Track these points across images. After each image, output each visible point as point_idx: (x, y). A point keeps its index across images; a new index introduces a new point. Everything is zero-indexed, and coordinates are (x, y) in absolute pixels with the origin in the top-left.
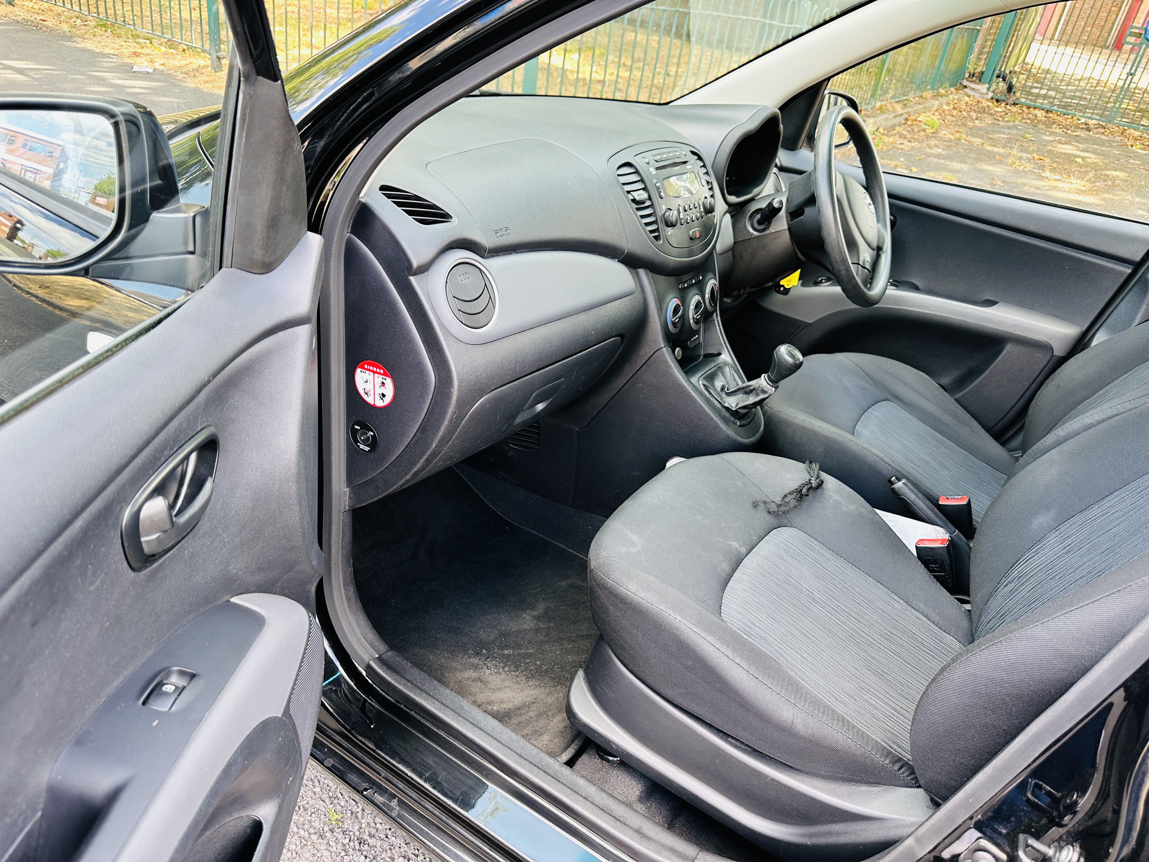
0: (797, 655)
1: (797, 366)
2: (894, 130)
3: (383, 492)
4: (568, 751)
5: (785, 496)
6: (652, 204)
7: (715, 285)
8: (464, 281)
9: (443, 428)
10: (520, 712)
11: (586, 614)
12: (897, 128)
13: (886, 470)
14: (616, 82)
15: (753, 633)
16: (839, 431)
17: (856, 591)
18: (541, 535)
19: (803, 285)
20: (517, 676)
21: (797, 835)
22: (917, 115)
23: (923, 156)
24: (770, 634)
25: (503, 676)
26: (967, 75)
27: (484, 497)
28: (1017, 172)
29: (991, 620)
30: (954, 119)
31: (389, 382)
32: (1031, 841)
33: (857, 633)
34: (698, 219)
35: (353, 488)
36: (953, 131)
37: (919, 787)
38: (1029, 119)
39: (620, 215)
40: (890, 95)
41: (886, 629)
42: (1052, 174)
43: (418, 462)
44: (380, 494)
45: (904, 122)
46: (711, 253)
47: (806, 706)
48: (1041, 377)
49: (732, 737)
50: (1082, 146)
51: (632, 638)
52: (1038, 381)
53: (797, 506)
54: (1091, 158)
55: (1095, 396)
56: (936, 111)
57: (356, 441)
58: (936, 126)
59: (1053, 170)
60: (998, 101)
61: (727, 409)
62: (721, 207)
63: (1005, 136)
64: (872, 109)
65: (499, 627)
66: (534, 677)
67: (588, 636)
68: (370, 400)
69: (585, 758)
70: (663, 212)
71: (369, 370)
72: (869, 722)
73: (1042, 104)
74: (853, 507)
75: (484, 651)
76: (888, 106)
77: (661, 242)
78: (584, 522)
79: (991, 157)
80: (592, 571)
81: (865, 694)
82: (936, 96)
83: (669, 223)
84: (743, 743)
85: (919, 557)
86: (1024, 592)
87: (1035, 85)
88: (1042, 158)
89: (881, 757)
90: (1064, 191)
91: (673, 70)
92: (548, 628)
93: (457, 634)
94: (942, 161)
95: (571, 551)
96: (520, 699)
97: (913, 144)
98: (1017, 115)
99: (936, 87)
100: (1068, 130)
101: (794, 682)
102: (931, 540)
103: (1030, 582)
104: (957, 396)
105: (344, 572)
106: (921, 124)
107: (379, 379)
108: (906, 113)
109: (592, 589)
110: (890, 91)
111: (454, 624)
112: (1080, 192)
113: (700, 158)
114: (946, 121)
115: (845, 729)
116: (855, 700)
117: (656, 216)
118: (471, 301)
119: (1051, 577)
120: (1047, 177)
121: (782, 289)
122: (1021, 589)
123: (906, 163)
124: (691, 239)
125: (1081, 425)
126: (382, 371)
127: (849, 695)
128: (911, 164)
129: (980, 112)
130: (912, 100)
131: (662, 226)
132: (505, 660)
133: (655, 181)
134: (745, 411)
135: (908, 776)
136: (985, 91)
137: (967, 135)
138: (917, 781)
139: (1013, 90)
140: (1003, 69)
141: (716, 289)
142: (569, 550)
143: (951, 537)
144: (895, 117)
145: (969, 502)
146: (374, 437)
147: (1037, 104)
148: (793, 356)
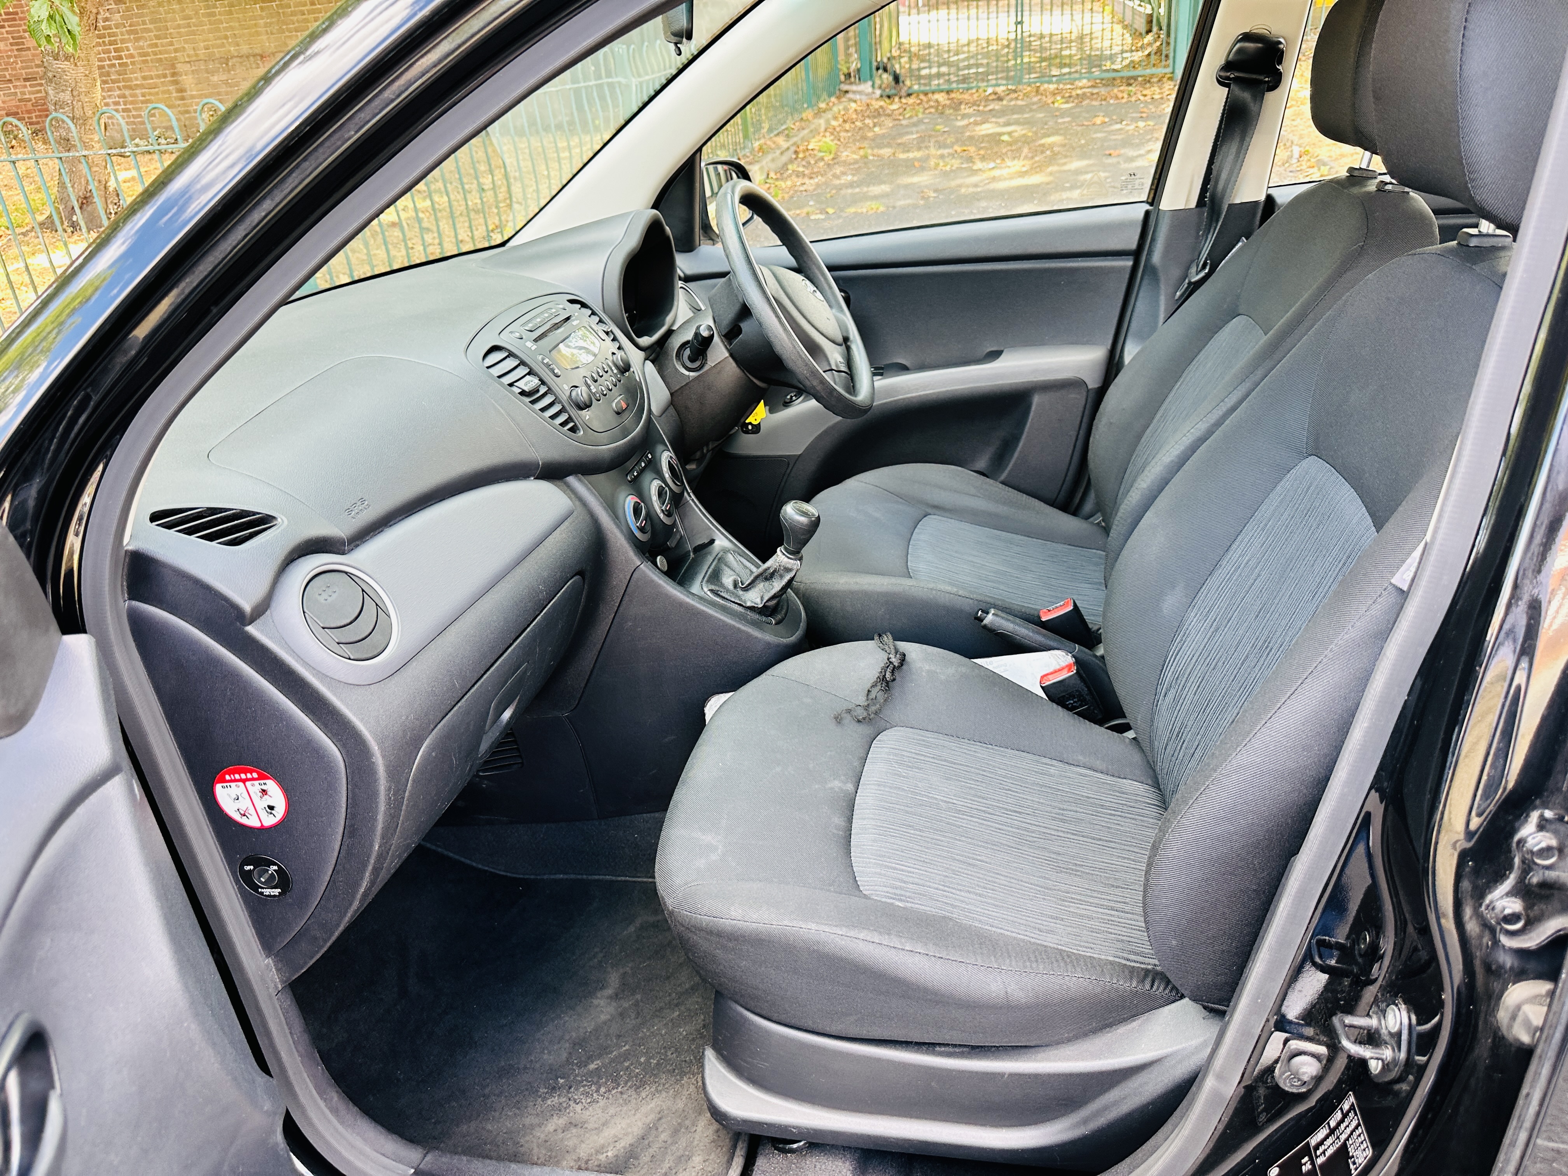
0: (972, 896)
1: (815, 524)
2: (787, 169)
3: (325, 941)
4: (734, 1163)
5: (869, 691)
6: (549, 389)
7: (671, 457)
8: (330, 599)
9: (380, 818)
10: (646, 1142)
11: (679, 957)
12: (790, 167)
13: (967, 606)
14: (419, 221)
15: (908, 894)
16: (893, 580)
17: (1000, 775)
18: (572, 876)
19: (772, 411)
20: (621, 1093)
21: (1069, 1129)
22: (806, 144)
23: (834, 191)
24: (928, 884)
25: (602, 1103)
26: (842, 78)
27: (470, 859)
28: (945, 174)
29: (1167, 745)
30: (849, 134)
31: (271, 786)
32: (1349, 1020)
33: (1026, 830)
34: (615, 386)
35: (276, 956)
36: (854, 149)
37: (1182, 997)
38: (932, 107)
39: (513, 420)
40: (765, 130)
41: (1055, 807)
42: (984, 164)
43: (362, 879)
44: (322, 947)
45: (794, 156)
46: (649, 420)
47: (1014, 963)
48: (1085, 420)
49: (940, 1044)
50: (1002, 120)
51: (762, 979)
52: (1084, 425)
53: (888, 698)
54: (1016, 131)
55: (1155, 421)
56: (826, 130)
57: (256, 888)
58: (834, 149)
59: (983, 158)
60: (889, 97)
61: (752, 609)
62: (636, 357)
63: (915, 136)
64: (751, 153)
65: (567, 1037)
66: (645, 1083)
67: (694, 989)
68: (253, 822)
69: (761, 1163)
70: (568, 394)
71: (235, 781)
72: (1090, 940)
73: (939, 85)
74: (951, 671)
75: (561, 1081)
76: (769, 143)
77: (582, 433)
78: (625, 832)
79: (910, 167)
80: (671, 913)
81: (1069, 907)
82: (819, 113)
83: (582, 405)
84: (955, 1046)
85: (1051, 698)
86: (1190, 696)
87: (922, 65)
88: (965, 148)
89: (1125, 982)
90: (1005, 179)
91: (487, 181)
92: (636, 1004)
93: (513, 1075)
94: (857, 190)
95: (623, 878)
96: (640, 1124)
97: (816, 180)
98: (917, 107)
99: (813, 103)
100: (979, 106)
101: (985, 937)
102: (1055, 672)
103: (1192, 680)
104: (1003, 477)
105: (313, 1077)
106: (816, 152)
107: (255, 787)
108: (792, 145)
109: (681, 937)
110: (763, 125)
111: (503, 1064)
112: (1023, 174)
113: (584, 305)
114: (842, 140)
115: (1069, 967)
116: (1062, 920)
117: (560, 402)
118: (351, 623)
119: (1212, 667)
120: (980, 170)
121: (750, 427)
122: (1185, 692)
123: (818, 206)
124: (618, 413)
125: (1162, 468)
126: (255, 775)
127: (1052, 917)
128: (823, 206)
129: (875, 117)
130: (793, 126)
131: (574, 412)
132: (595, 1080)
133: (540, 358)
134: (774, 602)
135: (1165, 989)
136: (870, 90)
137: (872, 149)
138: (1178, 991)
139: (901, 79)
140: (879, 59)
141: (675, 462)
142: (619, 879)
143: (1074, 656)
144: (782, 153)
145: (1075, 605)
146: (280, 871)
147: (933, 88)
148: (805, 514)
